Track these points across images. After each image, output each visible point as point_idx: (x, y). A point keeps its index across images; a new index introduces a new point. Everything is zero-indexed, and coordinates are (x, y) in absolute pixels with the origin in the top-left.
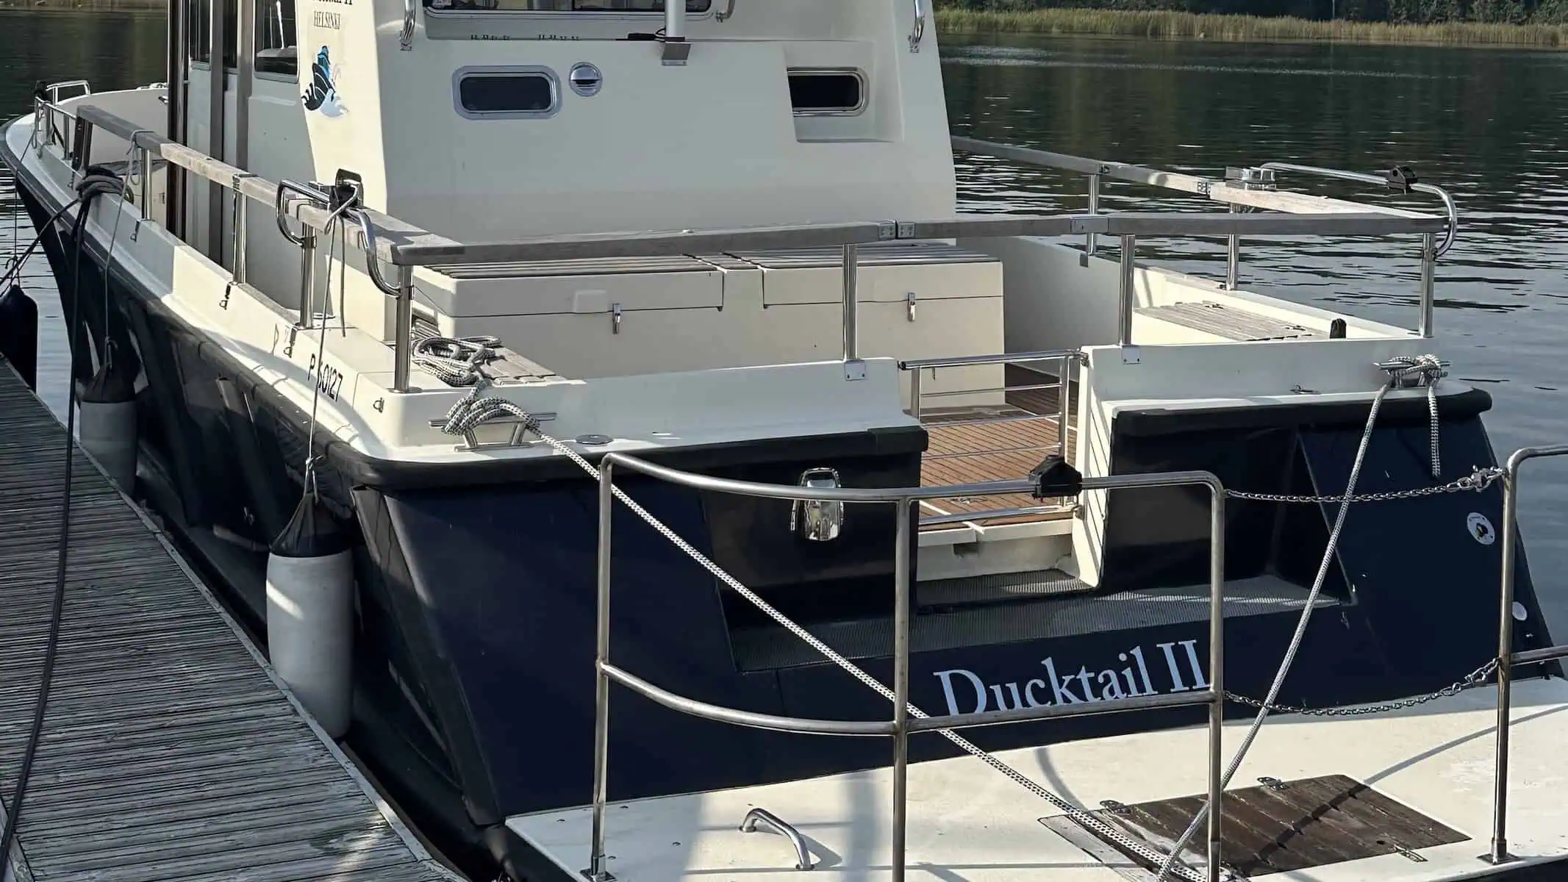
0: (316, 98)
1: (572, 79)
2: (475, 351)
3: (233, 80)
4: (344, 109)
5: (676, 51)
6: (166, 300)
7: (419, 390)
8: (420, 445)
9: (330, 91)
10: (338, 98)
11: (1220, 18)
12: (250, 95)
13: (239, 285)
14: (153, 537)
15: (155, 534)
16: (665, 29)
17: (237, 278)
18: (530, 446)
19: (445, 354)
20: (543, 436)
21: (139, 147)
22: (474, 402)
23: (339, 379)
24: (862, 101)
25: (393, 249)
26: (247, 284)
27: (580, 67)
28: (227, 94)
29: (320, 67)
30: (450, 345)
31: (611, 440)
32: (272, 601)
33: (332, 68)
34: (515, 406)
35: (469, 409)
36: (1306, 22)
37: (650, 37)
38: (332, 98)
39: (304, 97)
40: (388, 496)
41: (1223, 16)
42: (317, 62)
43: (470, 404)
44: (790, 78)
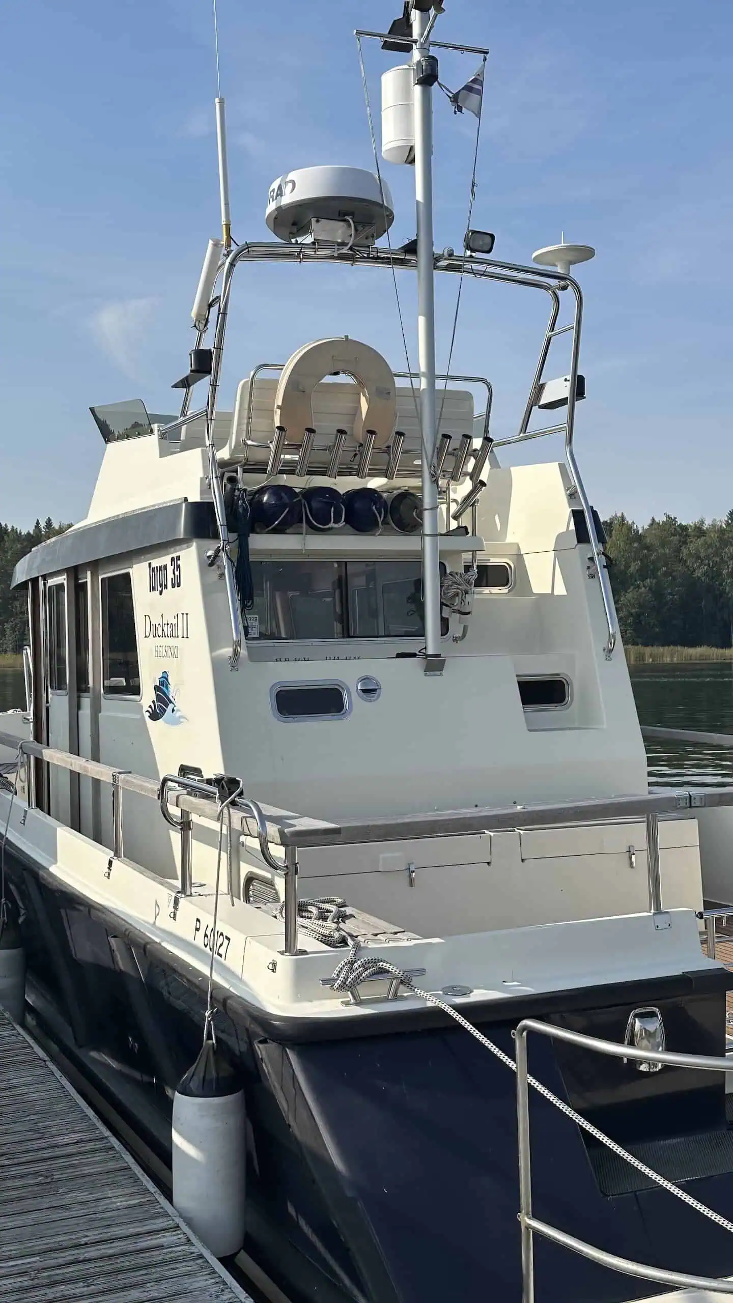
0: (158, 711)
1: (359, 688)
2: (333, 912)
3: (86, 702)
4: (185, 718)
5: (434, 665)
6: (53, 869)
7: (304, 952)
8: (311, 1001)
9: (171, 706)
10: (178, 710)
11: (661, 649)
12: (100, 712)
13: (119, 859)
14: (43, 1064)
15: (45, 1061)
16: (425, 648)
17: (117, 854)
18: (406, 998)
19: (306, 915)
20: (416, 990)
21: (24, 753)
22: (355, 962)
23: (226, 942)
24: (568, 699)
25: (282, 833)
26: (125, 859)
27: (364, 679)
28: (81, 712)
29: (162, 689)
30: (309, 907)
31: (471, 992)
32: (177, 1147)
33: (173, 688)
34: (391, 965)
35: (352, 968)
36: (716, 649)
37: (413, 655)
38: (173, 710)
39: (148, 711)
40: (288, 1048)
41: (663, 648)
42: (158, 685)
43: (352, 964)
44: (519, 683)
